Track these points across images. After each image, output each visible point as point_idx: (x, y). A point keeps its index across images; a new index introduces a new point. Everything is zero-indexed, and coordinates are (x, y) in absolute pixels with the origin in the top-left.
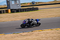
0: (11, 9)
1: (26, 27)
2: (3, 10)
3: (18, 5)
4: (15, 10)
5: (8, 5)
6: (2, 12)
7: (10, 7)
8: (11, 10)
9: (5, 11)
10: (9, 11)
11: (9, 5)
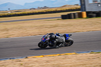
0: (87, 11)
1: (48, 47)
2: (74, 14)
3: (99, 5)
4: (94, 13)
5: (81, 5)
6: (73, 17)
7: (85, 7)
8: (88, 13)
9: (77, 15)
10: (84, 14)
11: (84, 4)
